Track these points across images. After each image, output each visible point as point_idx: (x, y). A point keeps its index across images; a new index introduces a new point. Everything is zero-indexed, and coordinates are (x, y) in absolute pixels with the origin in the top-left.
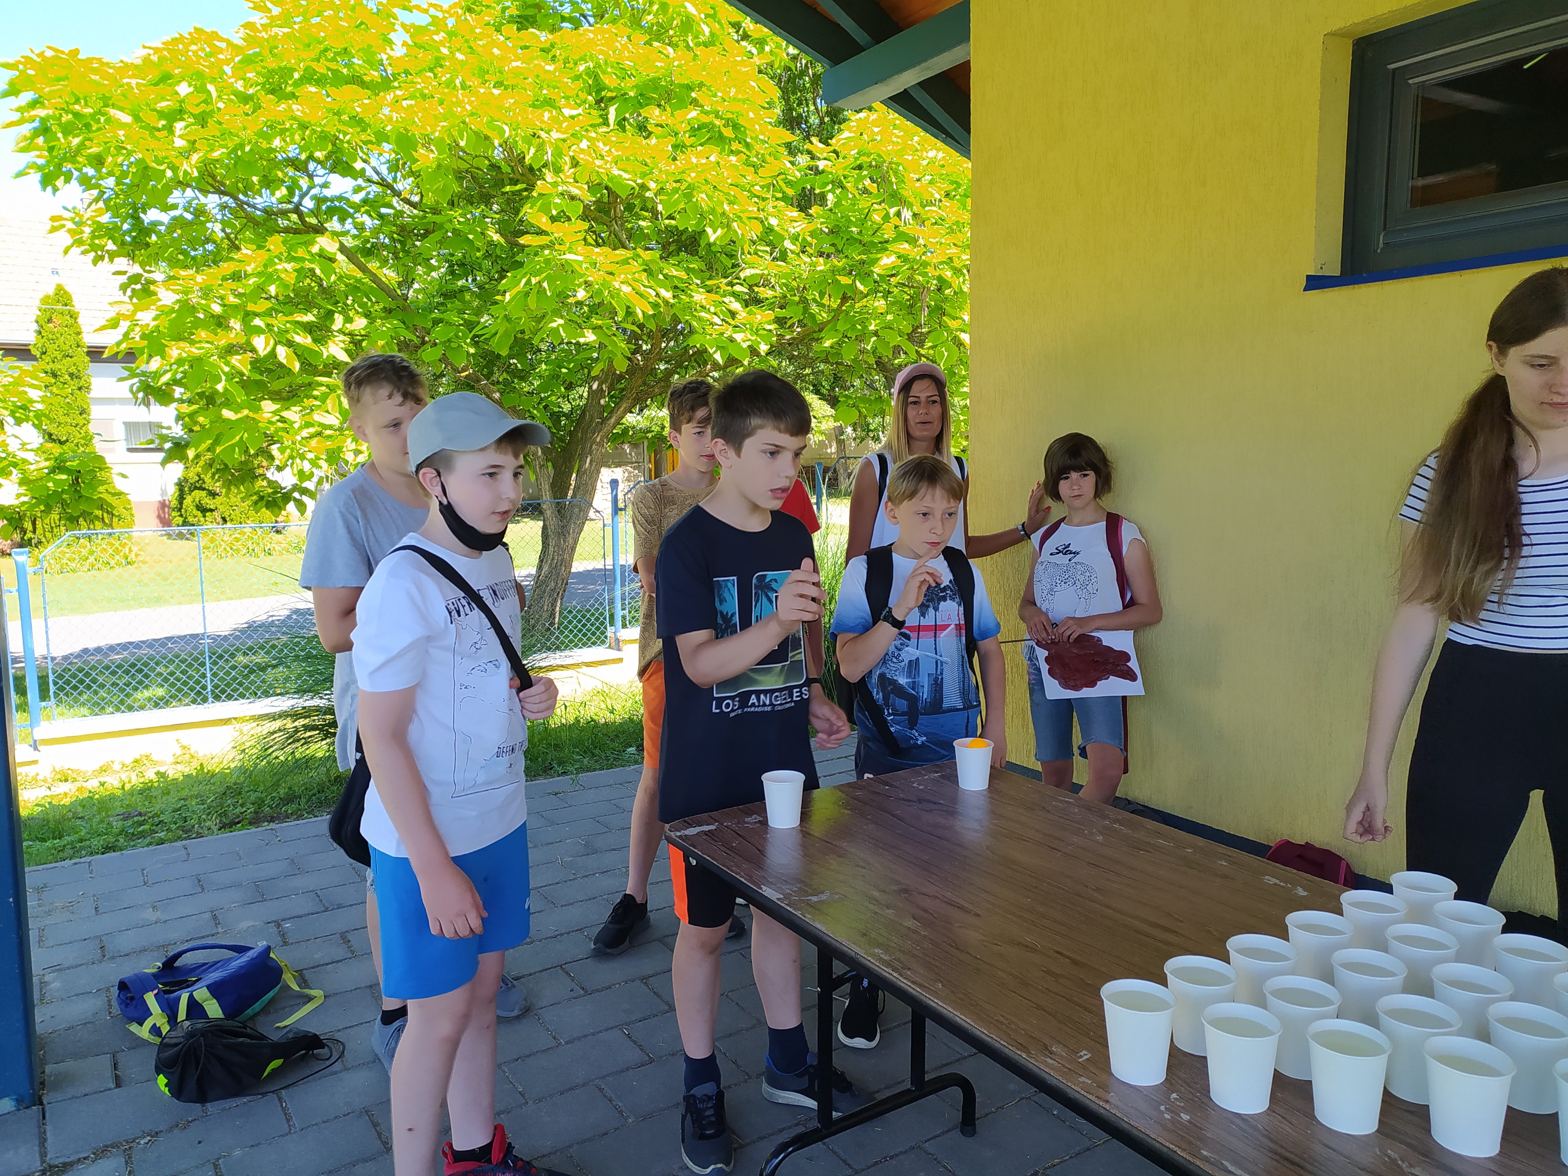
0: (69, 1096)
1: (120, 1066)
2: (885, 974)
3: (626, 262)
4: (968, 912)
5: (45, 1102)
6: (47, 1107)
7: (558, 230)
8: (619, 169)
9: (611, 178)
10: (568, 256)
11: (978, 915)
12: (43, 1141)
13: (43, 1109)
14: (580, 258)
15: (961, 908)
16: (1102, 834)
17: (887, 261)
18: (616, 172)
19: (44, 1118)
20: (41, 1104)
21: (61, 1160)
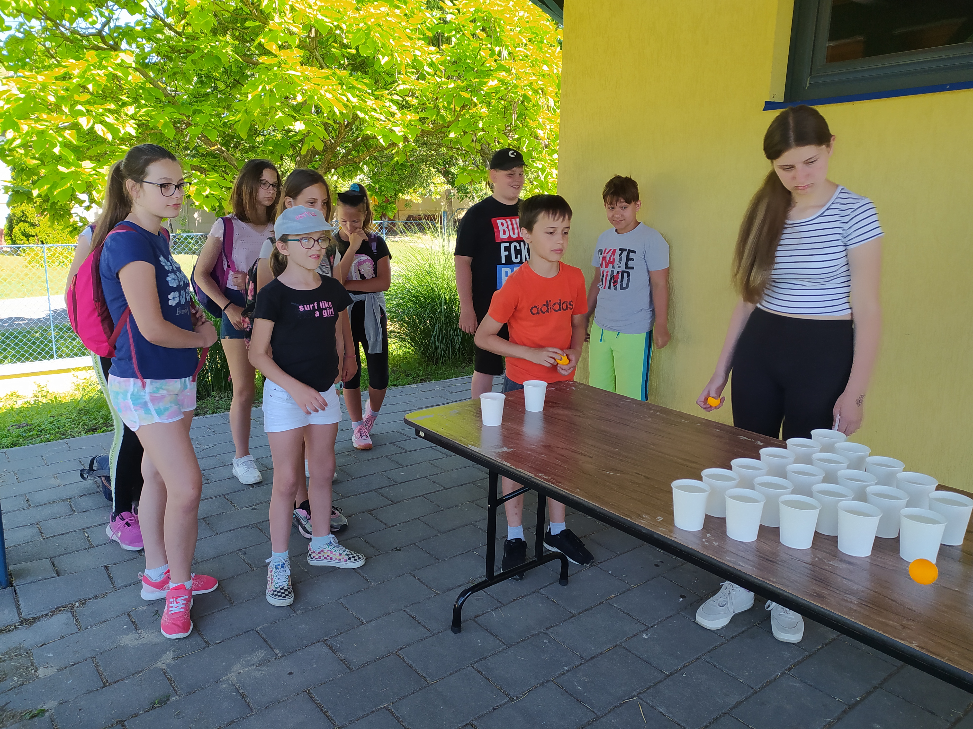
0: (29, 581)
1: (56, 565)
2: (547, 486)
3: (327, 78)
4: (586, 455)
5: (14, 585)
6: (17, 588)
7: (283, 55)
8: (322, 15)
9: (317, 21)
10: (291, 72)
11: (590, 457)
12: (18, 606)
13: (15, 589)
14: (299, 74)
15: (582, 454)
16: (650, 417)
17: (493, 83)
18: (320, 17)
19: (16, 593)
20: (12, 586)
21: (31, 616)
